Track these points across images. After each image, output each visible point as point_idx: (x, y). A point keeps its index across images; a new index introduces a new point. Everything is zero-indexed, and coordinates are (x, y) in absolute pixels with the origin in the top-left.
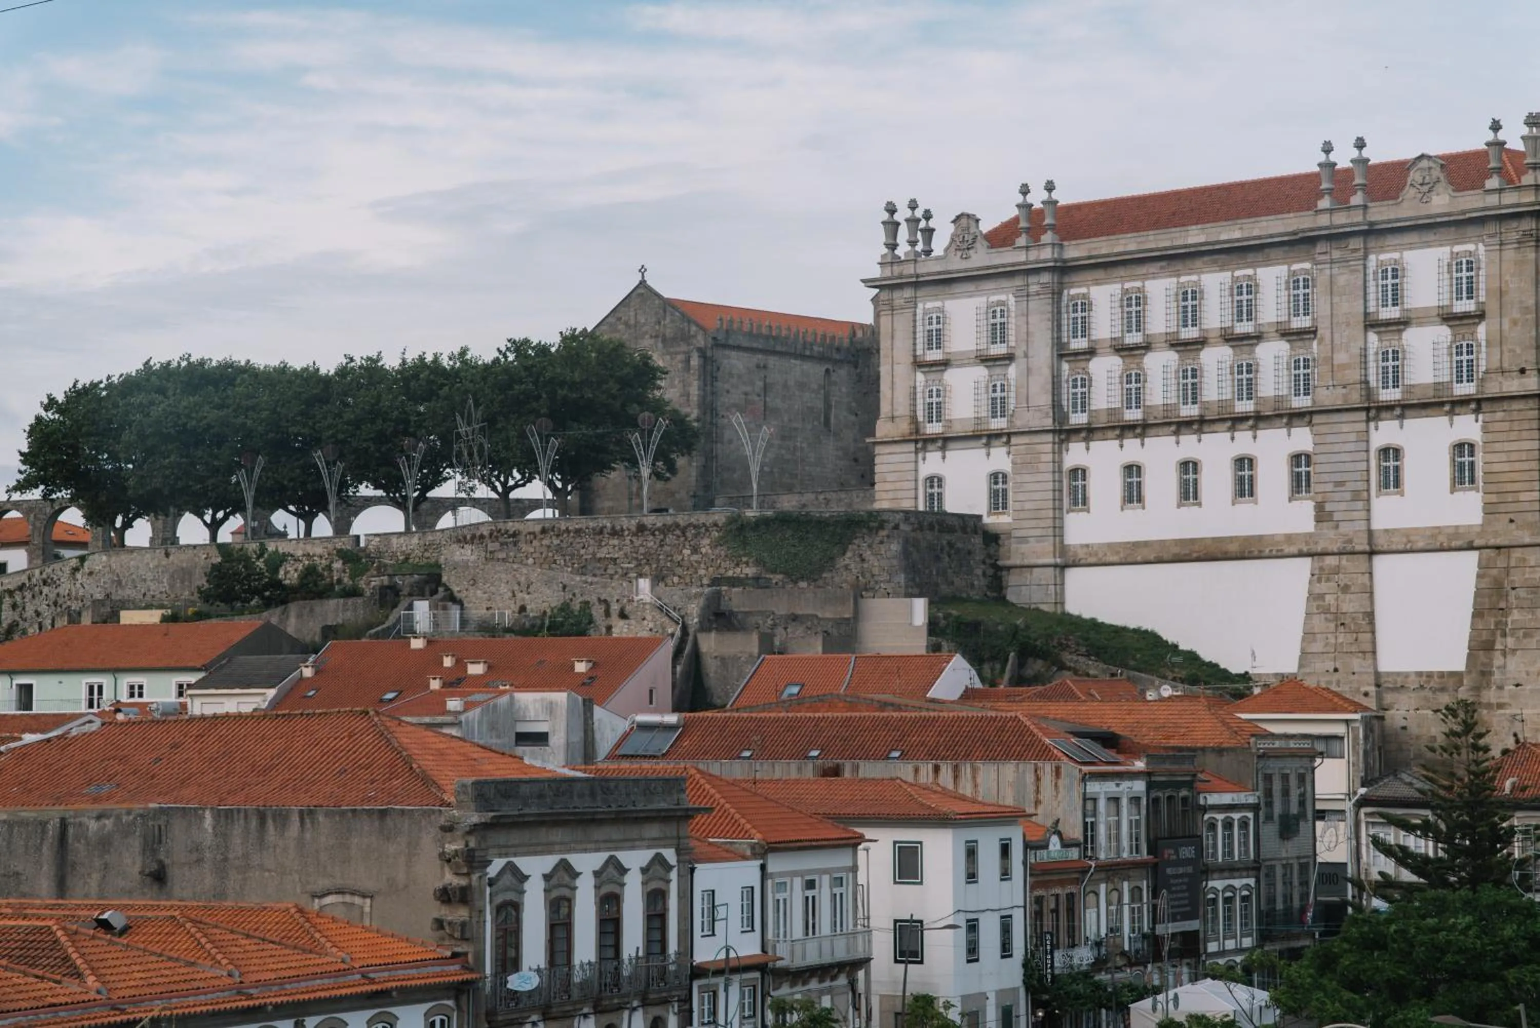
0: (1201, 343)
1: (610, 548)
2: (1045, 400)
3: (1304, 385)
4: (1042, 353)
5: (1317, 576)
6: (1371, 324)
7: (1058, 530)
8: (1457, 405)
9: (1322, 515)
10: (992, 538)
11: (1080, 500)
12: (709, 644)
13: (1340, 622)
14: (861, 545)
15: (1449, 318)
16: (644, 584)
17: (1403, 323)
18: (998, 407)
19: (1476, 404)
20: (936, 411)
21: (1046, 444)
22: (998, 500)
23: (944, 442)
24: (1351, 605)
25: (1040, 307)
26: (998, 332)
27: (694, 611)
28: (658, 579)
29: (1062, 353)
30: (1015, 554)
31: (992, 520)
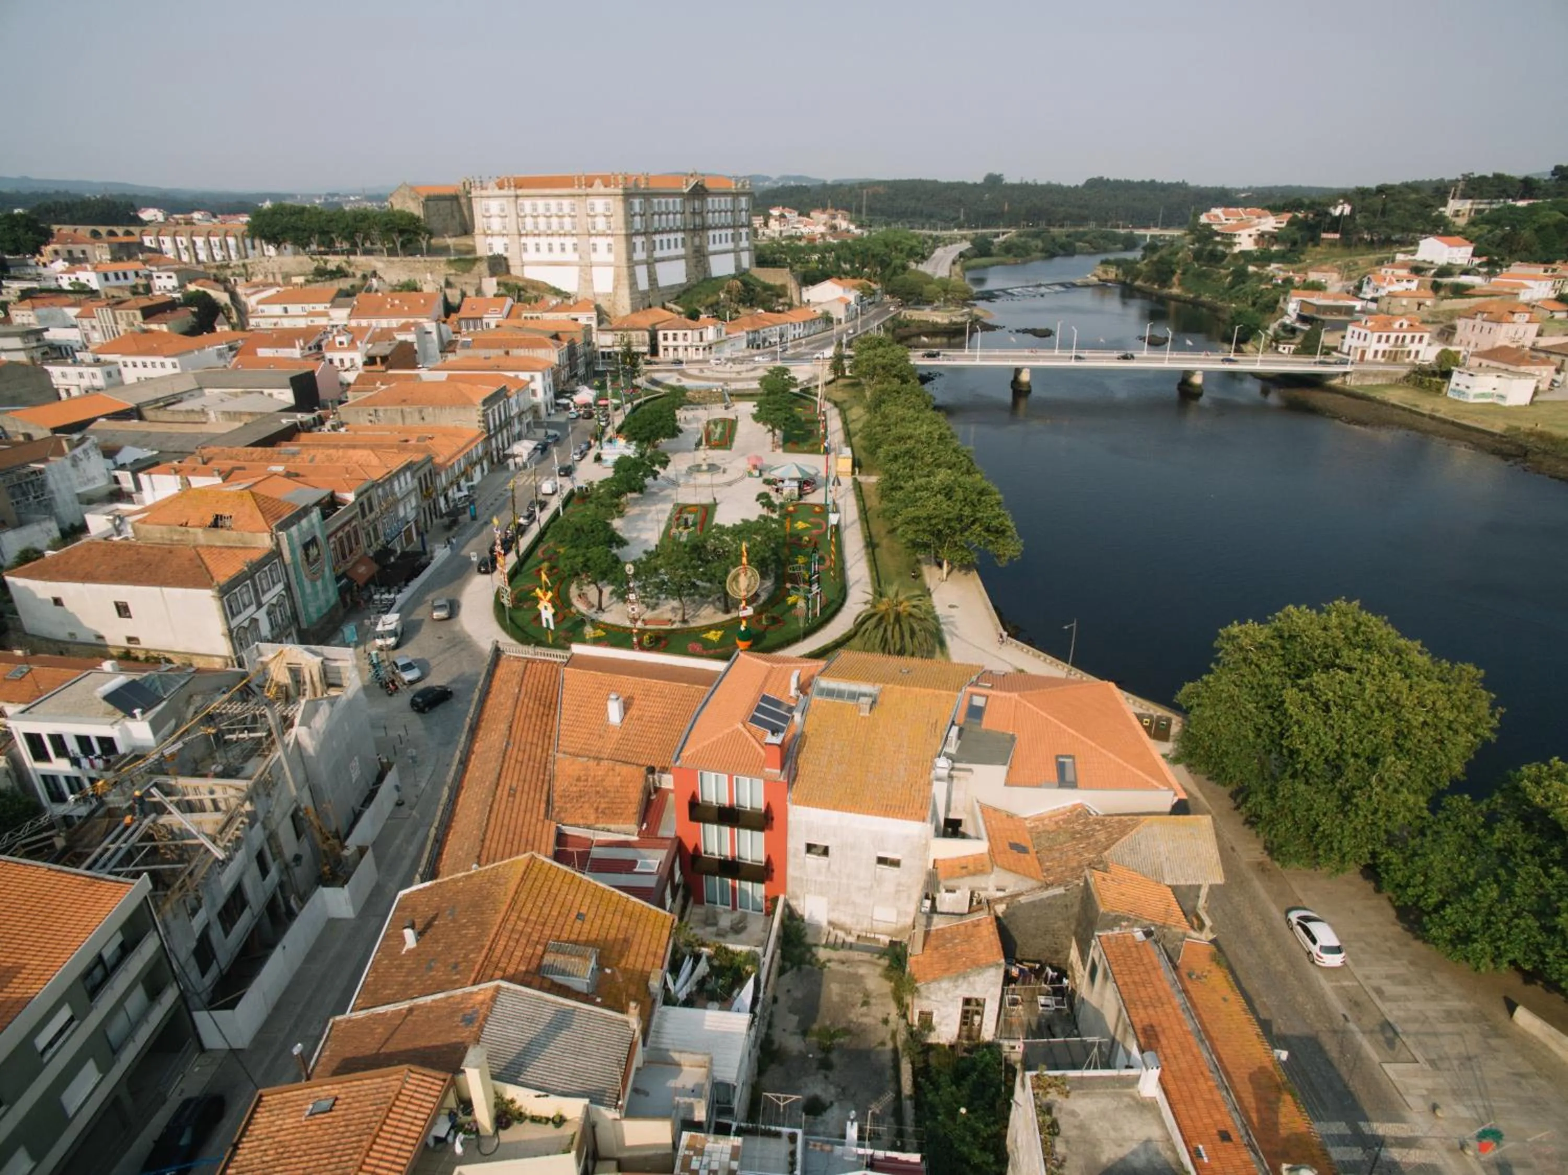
0: (551, 216)
1: (418, 265)
2: (515, 227)
3: (574, 228)
4: (514, 216)
5: (581, 271)
6: (588, 215)
7: (521, 257)
8: (608, 235)
9: (580, 257)
10: (506, 259)
11: (525, 250)
12: (448, 291)
13: (585, 281)
14: (478, 264)
15: (605, 216)
16: (429, 275)
17: (595, 216)
18: (504, 228)
19: (612, 235)
20: (489, 228)
21: (517, 237)
22: (506, 250)
23: (492, 235)
24: (588, 277)
25: (512, 205)
26: (503, 210)
27: (443, 284)
28: (431, 273)
29: (518, 216)
30: (511, 263)
31: (505, 255)
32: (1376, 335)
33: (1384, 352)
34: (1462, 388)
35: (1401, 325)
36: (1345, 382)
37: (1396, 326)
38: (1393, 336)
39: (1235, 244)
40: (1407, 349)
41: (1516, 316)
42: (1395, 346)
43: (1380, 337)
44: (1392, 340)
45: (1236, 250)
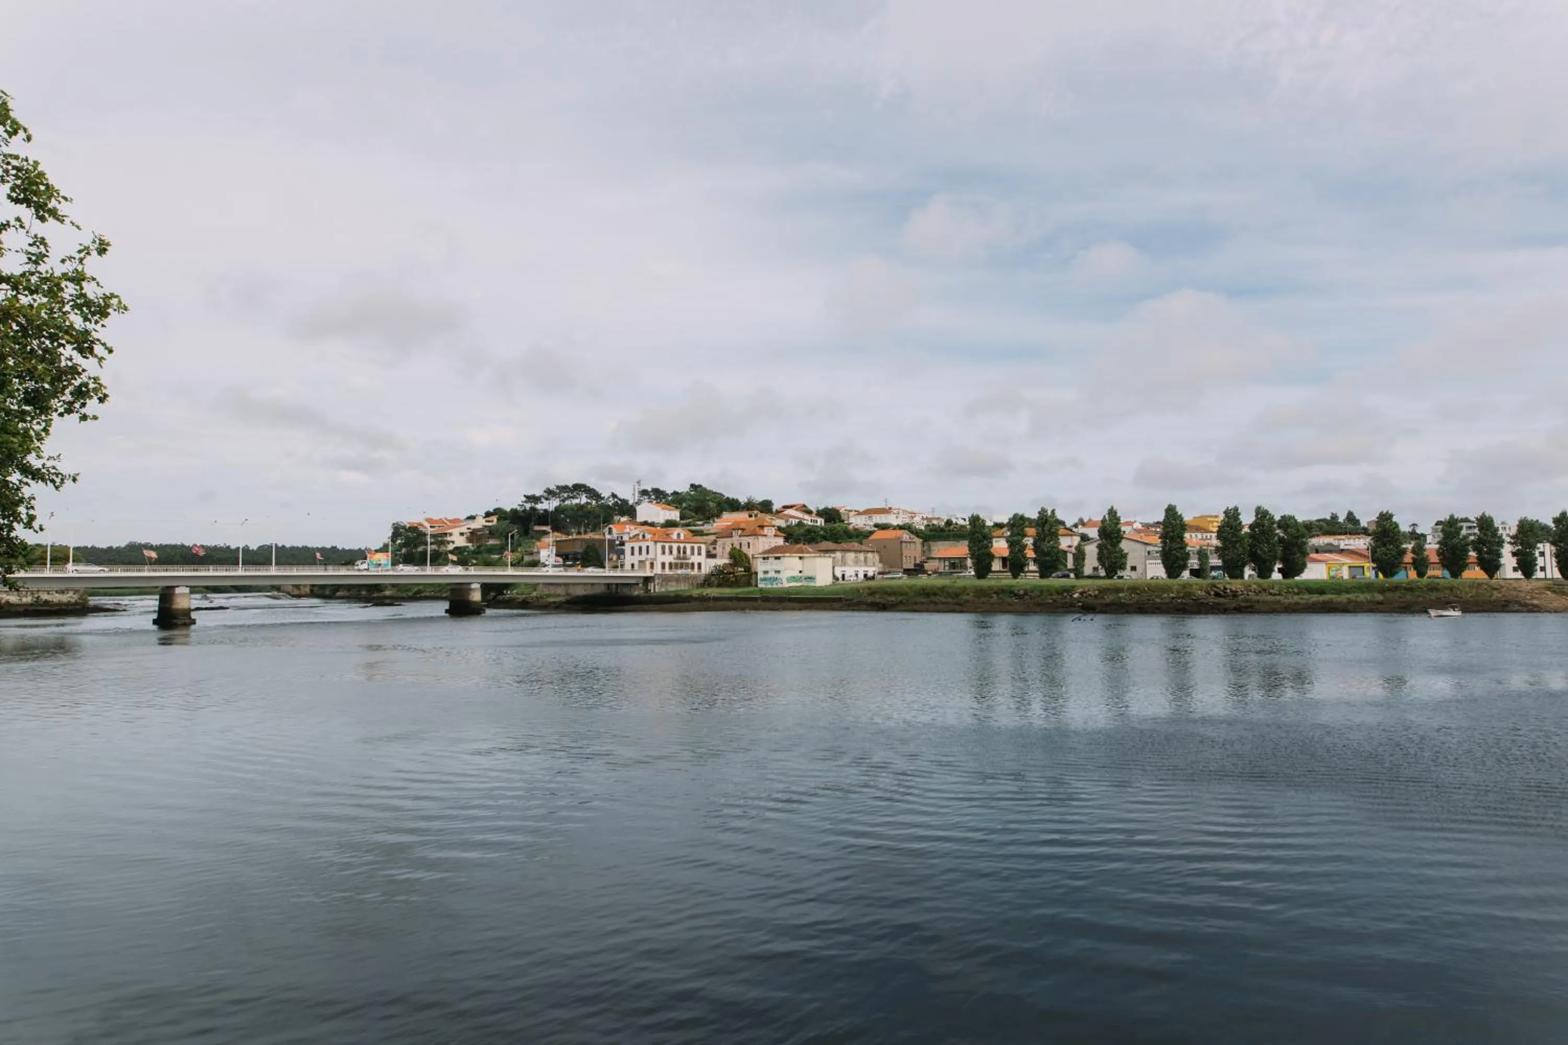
32: (659, 545)
33: (670, 564)
34: (772, 574)
35: (679, 535)
36: (648, 591)
37: (675, 537)
38: (675, 546)
39: (448, 542)
40: (690, 561)
41: (766, 529)
42: (678, 558)
43: (663, 548)
44: (675, 551)
45: (451, 547)
